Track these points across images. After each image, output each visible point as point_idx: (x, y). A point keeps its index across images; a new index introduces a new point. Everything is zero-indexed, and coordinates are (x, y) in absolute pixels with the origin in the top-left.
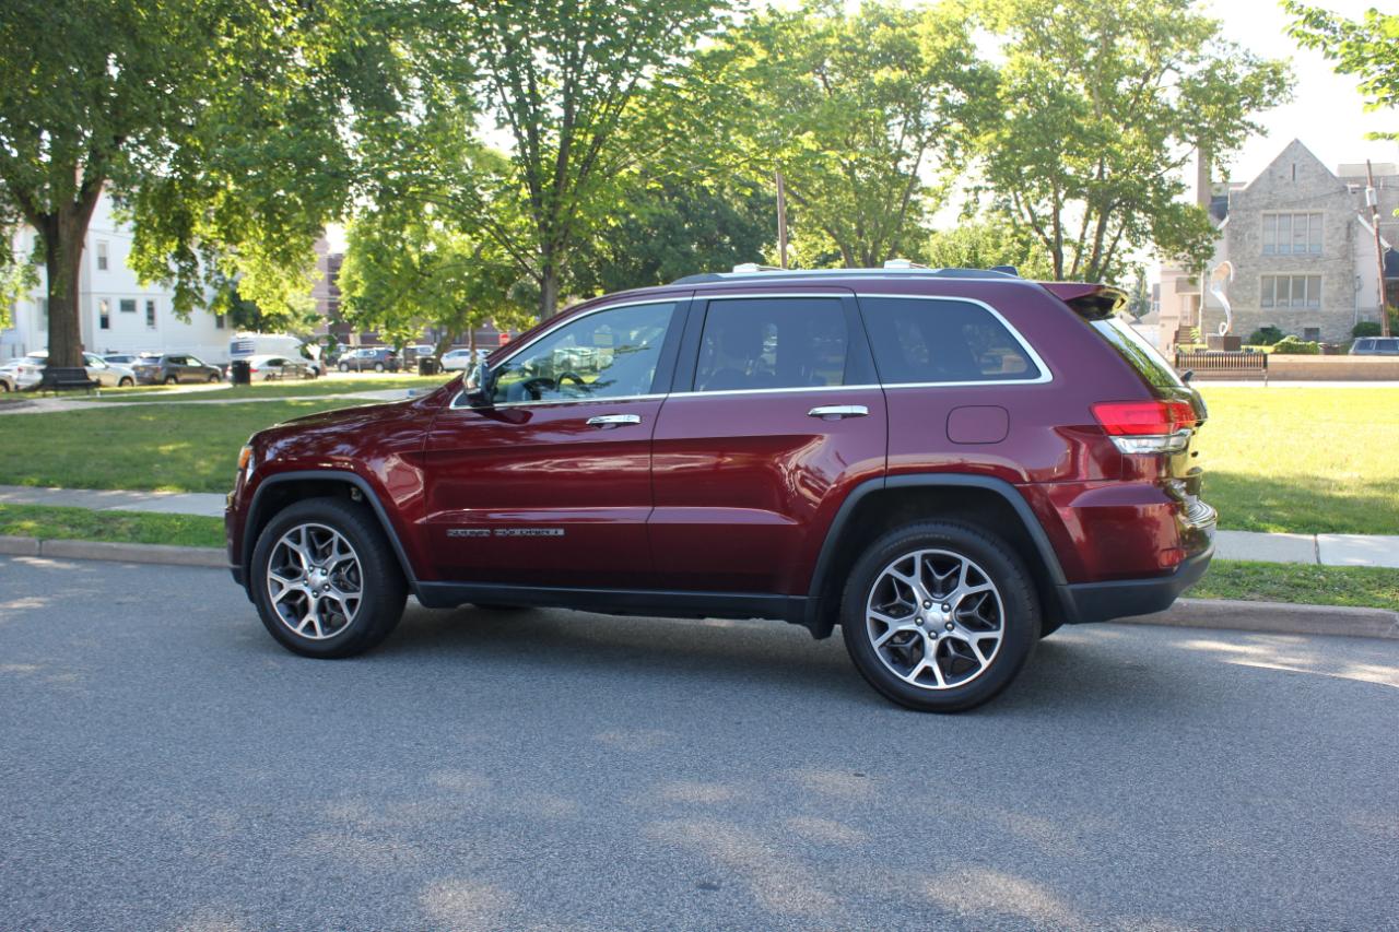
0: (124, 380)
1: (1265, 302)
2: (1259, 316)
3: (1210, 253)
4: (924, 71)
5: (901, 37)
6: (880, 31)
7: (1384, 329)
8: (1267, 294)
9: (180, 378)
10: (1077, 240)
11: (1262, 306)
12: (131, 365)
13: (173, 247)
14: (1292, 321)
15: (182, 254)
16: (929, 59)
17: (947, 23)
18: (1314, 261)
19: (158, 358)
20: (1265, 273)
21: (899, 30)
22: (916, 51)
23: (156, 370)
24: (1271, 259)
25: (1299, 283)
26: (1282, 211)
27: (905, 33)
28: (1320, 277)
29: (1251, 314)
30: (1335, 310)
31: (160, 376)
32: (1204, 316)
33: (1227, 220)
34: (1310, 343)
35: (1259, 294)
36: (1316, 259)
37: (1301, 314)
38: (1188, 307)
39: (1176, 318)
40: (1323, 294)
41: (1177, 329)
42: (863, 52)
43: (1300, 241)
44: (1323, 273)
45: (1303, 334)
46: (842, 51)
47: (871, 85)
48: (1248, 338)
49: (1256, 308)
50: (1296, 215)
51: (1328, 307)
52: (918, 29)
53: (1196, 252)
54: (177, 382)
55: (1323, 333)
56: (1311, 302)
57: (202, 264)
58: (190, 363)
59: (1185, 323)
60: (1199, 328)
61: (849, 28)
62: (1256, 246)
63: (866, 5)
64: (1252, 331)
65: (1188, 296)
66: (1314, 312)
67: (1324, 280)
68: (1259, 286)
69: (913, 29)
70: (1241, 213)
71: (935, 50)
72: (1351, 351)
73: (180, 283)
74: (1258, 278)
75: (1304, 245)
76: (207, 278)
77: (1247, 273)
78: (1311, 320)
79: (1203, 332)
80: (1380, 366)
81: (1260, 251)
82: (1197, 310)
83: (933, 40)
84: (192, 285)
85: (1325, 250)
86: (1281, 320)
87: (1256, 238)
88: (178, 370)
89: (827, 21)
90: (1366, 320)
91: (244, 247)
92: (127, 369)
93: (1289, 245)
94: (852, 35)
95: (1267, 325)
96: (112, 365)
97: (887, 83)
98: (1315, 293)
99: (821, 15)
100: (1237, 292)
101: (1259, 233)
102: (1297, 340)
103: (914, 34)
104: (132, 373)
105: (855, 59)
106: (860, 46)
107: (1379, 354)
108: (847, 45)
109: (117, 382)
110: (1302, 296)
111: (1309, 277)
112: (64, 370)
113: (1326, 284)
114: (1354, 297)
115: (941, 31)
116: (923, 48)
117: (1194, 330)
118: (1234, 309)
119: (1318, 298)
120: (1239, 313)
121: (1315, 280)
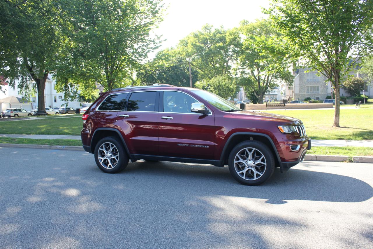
0: (57, 113)
1: (307, 92)
2: (306, 95)
3: (293, 81)
4: (227, 43)
5: (223, 36)
6: (218, 35)
7: (332, 97)
8: (308, 90)
9: (69, 113)
10: (263, 79)
11: (307, 93)
12: (59, 110)
13: (64, 85)
14: (313, 96)
15: (66, 86)
16: (228, 41)
17: (233, 33)
18: (318, 83)
19: (64, 108)
20: (307, 86)
21: (222, 34)
22: (226, 39)
23: (64, 111)
24: (309, 83)
25: (314, 87)
27: (224, 35)
28: (319, 86)
29: (304, 95)
30: (322, 93)
31: (65, 112)
32: (294, 95)
33: (299, 74)
34: (317, 101)
35: (306, 90)
36: (318, 82)
37: (315, 94)
38: (291, 93)
39: (288, 96)
40: (320, 90)
41: (289, 98)
42: (214, 40)
43: (315, 78)
44: (319, 85)
45: (316, 99)
46: (210, 39)
47: (216, 47)
48: (304, 100)
49: (306, 93)
51: (321, 93)
52: (226, 34)
53: (290, 81)
54: (68, 113)
55: (320, 98)
57: (70, 88)
58: (71, 109)
59: (291, 97)
60: (293, 98)
61: (212, 34)
62: (305, 80)
63: (216, 29)
64: (305, 98)
65: (291, 91)
66: (318, 94)
67: (320, 87)
68: (306, 89)
69: (225, 34)
70: (302, 73)
71: (229, 39)
72: (323, 102)
73: (66, 92)
74: (306, 87)
75: (316, 79)
76: (71, 91)
77: (304, 86)
78: (317, 96)
79: (294, 99)
80: (312, 105)
81: (306, 81)
82: (293, 94)
83: (229, 37)
84: (68, 93)
85: (320, 80)
86: (311, 96)
87: (305, 78)
88: (68, 111)
89: (207, 33)
90: (329, 95)
91: (79, 84)
92: (57, 111)
93: (312, 79)
94: (212, 36)
95: (308, 97)
96: (54, 110)
97: (219, 46)
98: (318, 90)
99: (206, 32)
100: (301, 90)
101: (306, 77)
102: (314, 100)
103: (226, 36)
104: (58, 112)
105: (214, 41)
106: (214, 38)
107: (329, 103)
108: (211, 38)
109: (55, 113)
110: (315, 91)
111: (317, 86)
112: (41, 111)
113: (321, 88)
114: (326, 91)
115: (231, 35)
116: (227, 38)
117: (292, 98)
118: (301, 94)
119: (319, 91)
120: (302, 95)
121: (318, 87)
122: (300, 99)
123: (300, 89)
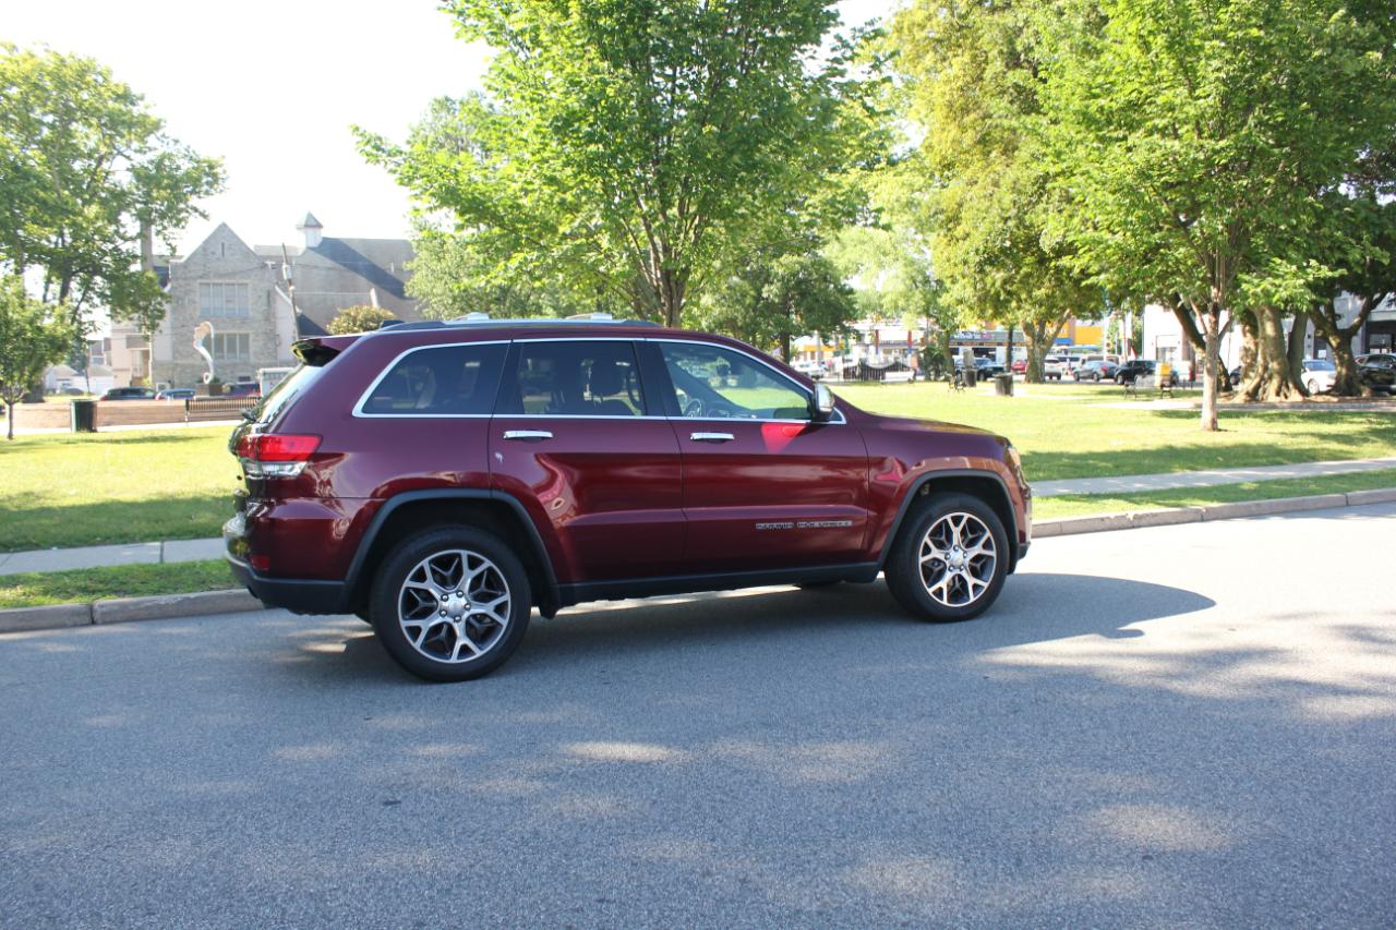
14: (228, 371)
18: (243, 322)
25: (231, 338)
26: (216, 281)
28: (247, 336)
29: (193, 366)
30: (262, 362)
32: (153, 368)
33: (168, 287)
36: (245, 320)
37: (235, 365)
38: (138, 360)
39: (126, 370)
40: (252, 349)
41: (131, 381)
43: (231, 305)
44: (250, 332)
50: (227, 284)
51: (256, 360)
53: (149, 313)
56: (244, 356)
59: (139, 375)
60: (150, 378)
62: (194, 309)
64: (194, 380)
65: (138, 350)
66: (246, 364)
67: (251, 338)
70: (180, 281)
75: (234, 309)
77: (188, 332)
78: (243, 370)
79: (154, 381)
81: (197, 313)
82: (146, 363)
85: (251, 313)
86: (219, 370)
87: (194, 302)
93: (222, 309)
98: (245, 347)
100: (181, 348)
101: (197, 299)
110: (235, 351)
111: (240, 335)
113: (254, 340)
114: (276, 351)
117: (145, 381)
118: (179, 362)
119: (248, 352)
120: (183, 365)
121: (245, 338)
122: (176, 381)
123: (174, 345)
